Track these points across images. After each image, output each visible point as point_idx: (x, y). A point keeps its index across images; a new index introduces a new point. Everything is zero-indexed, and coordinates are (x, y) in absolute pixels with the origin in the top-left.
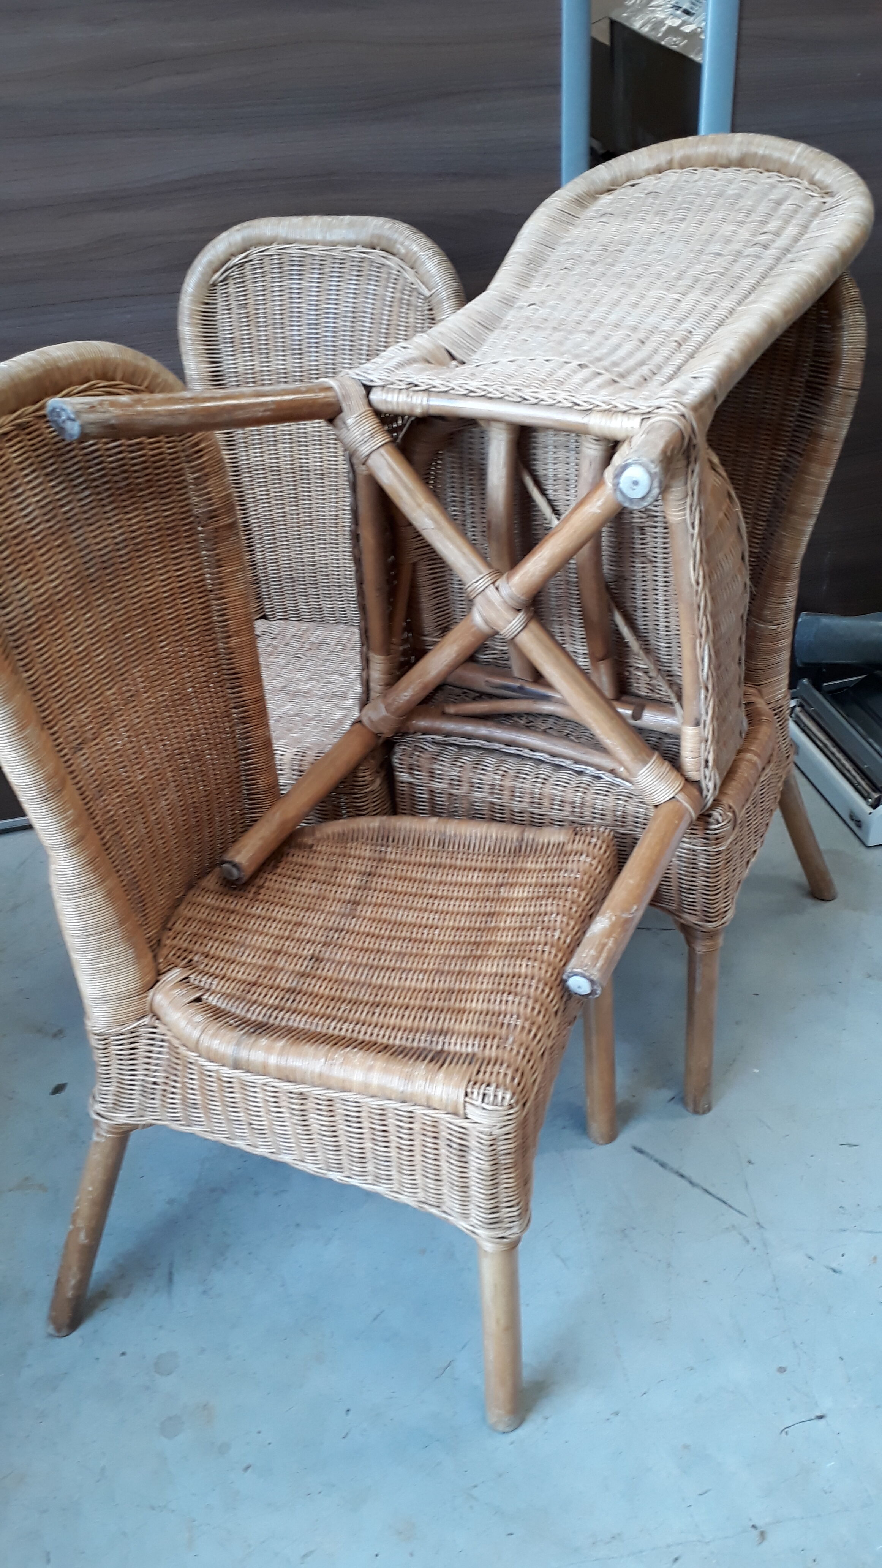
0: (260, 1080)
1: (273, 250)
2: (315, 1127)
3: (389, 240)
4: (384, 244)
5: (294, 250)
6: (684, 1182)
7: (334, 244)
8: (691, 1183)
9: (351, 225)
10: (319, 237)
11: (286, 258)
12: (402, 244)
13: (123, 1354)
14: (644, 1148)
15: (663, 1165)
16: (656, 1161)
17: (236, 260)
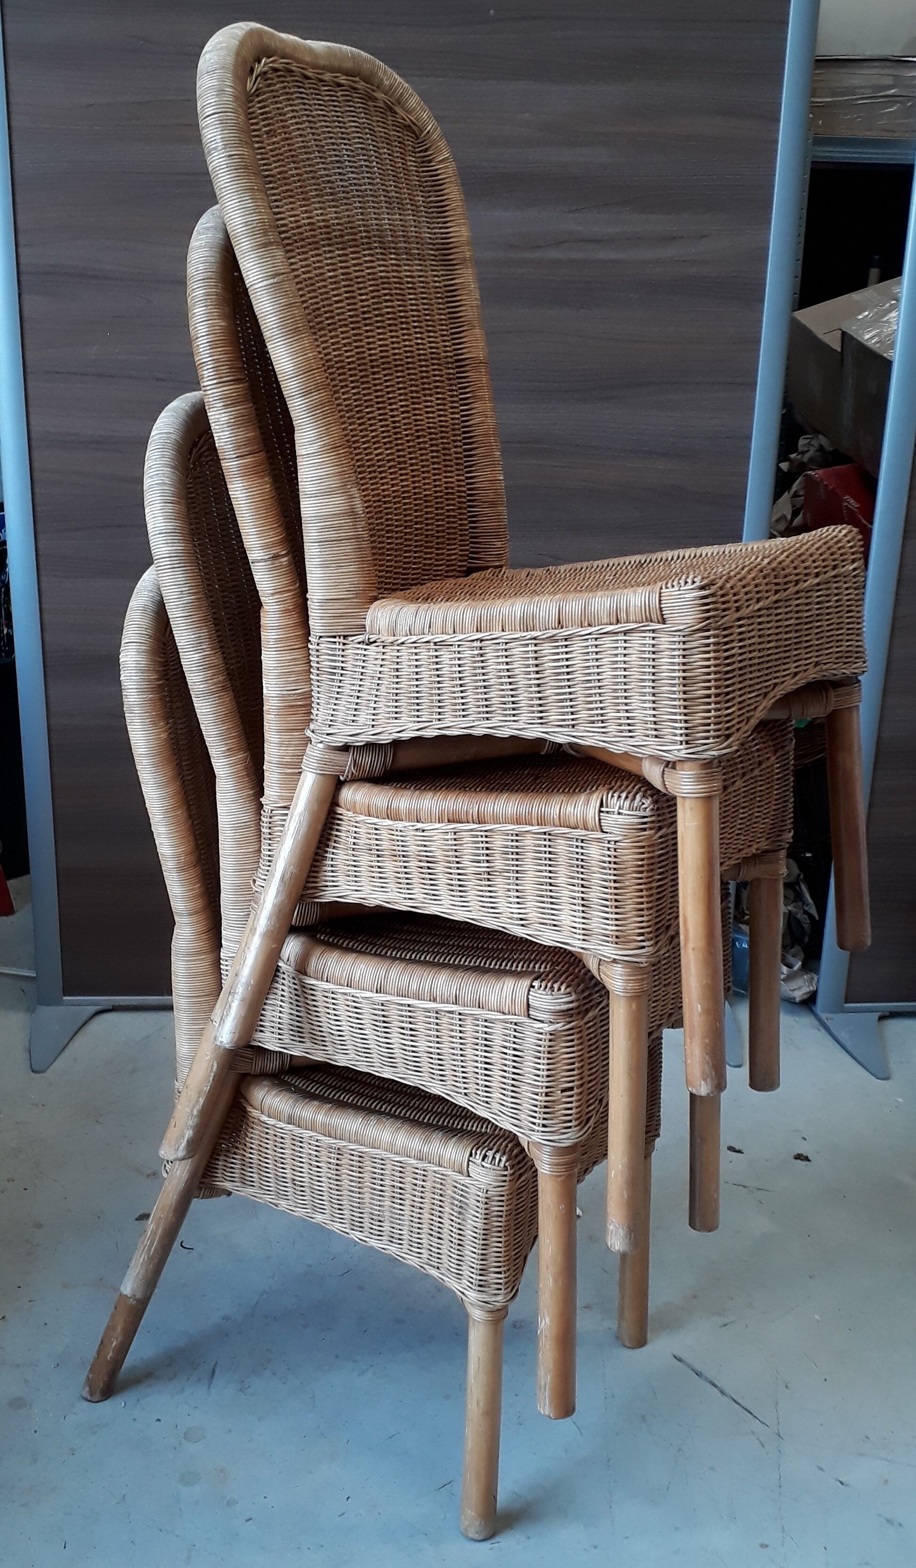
0: (307, 1134)
2: (345, 1183)
6: (716, 1392)
8: (722, 1392)
13: (159, 1420)
14: (683, 1357)
15: (698, 1374)
16: (693, 1370)
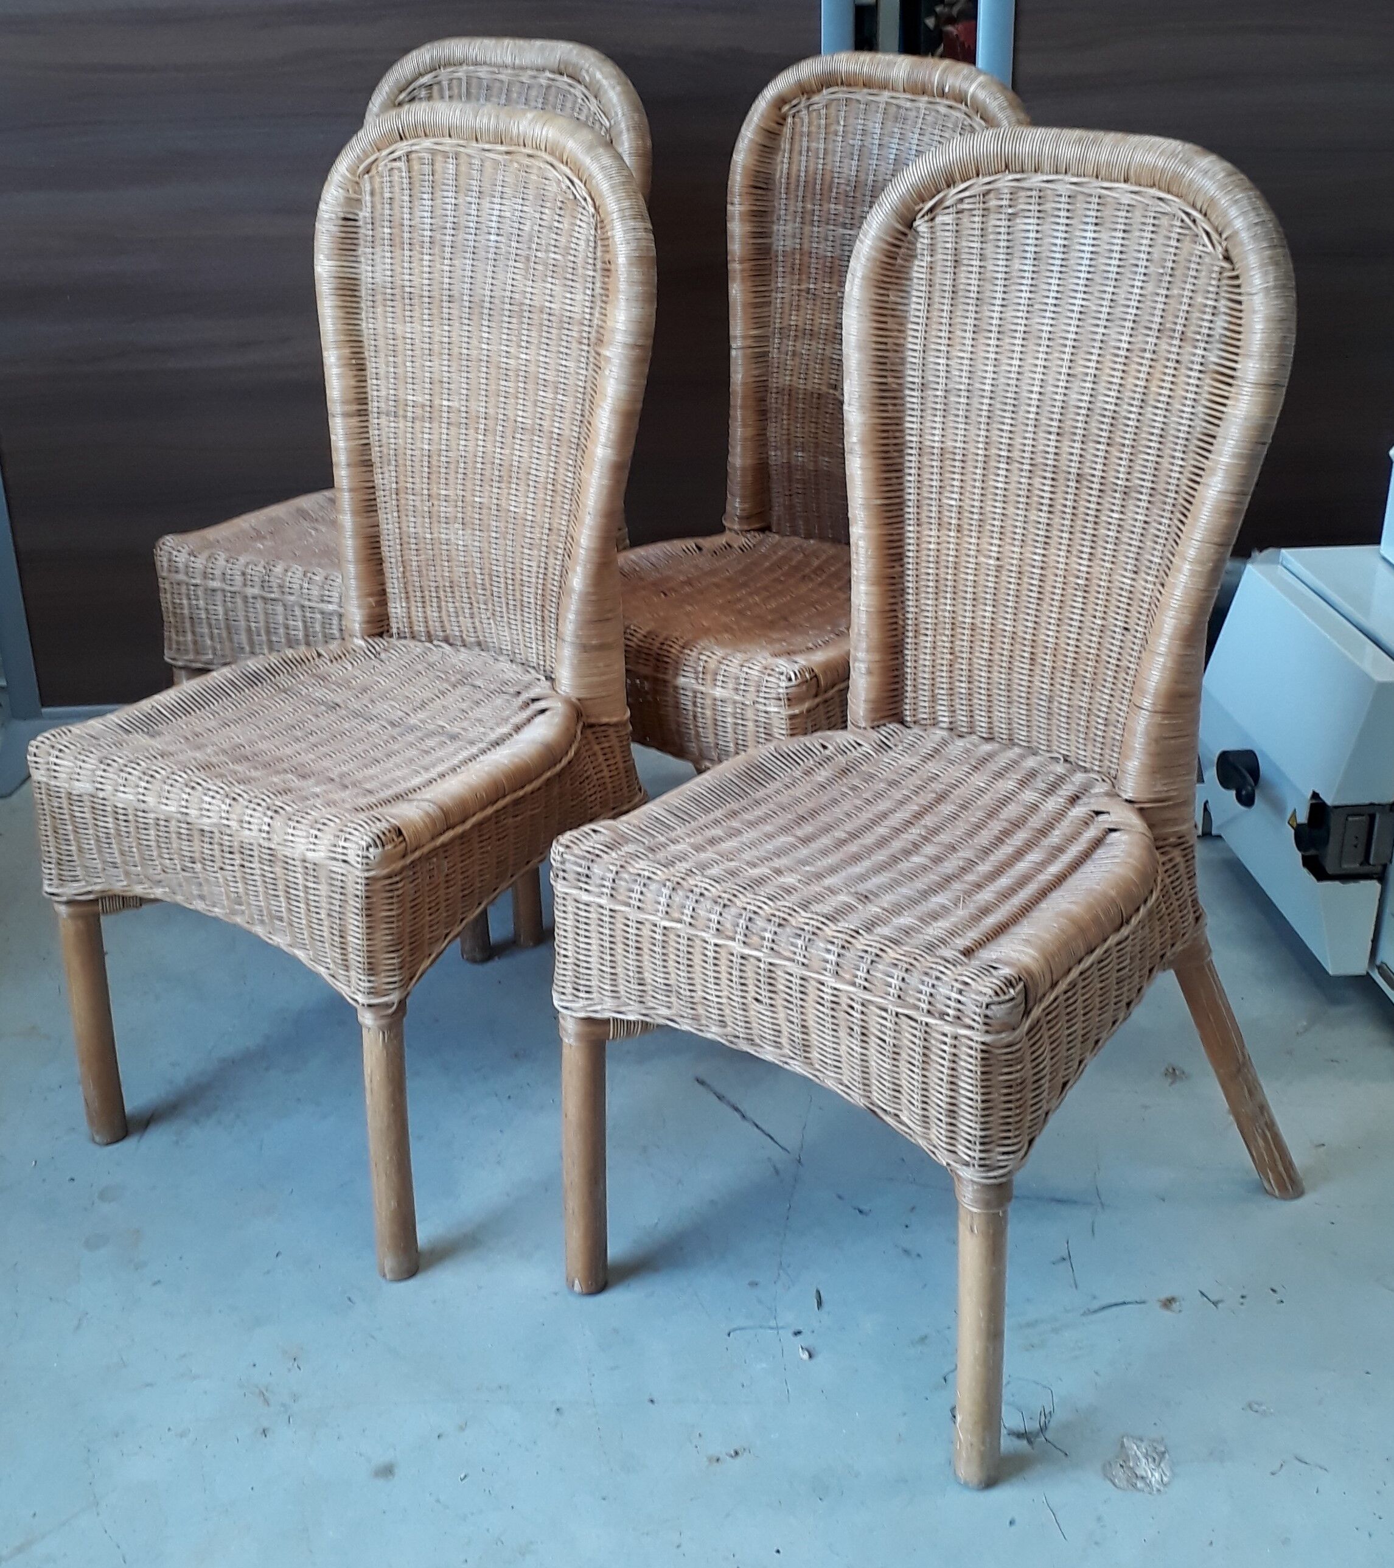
1: (461, 73)
3: (575, 66)
4: (570, 70)
5: (483, 72)
6: (737, 1115)
7: (523, 68)
8: (744, 1116)
9: (542, 49)
10: (509, 60)
11: (474, 82)
12: (587, 71)
14: (708, 1081)
15: (720, 1098)
16: (715, 1093)
17: (425, 80)
